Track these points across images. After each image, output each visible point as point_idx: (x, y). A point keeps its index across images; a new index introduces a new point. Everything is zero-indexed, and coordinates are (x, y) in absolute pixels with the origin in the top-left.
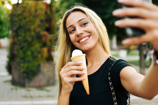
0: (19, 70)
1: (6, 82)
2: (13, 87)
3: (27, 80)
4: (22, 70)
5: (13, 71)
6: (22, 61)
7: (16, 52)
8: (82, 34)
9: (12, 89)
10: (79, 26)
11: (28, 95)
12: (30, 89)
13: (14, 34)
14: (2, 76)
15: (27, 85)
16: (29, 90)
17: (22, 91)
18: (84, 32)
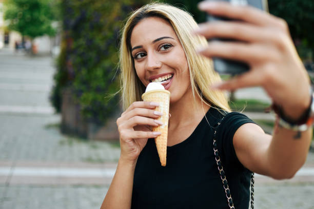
0: (78, 105)
1: (49, 127)
2: (65, 139)
3: (91, 127)
4: (83, 106)
5: (64, 107)
6: (83, 87)
7: (71, 70)
8: (157, 68)
9: (62, 143)
10: (155, 51)
11: (94, 157)
12: (98, 144)
13: (70, 32)
14: (42, 116)
15: (91, 135)
16: (95, 147)
17: (81, 148)
18: (162, 65)
